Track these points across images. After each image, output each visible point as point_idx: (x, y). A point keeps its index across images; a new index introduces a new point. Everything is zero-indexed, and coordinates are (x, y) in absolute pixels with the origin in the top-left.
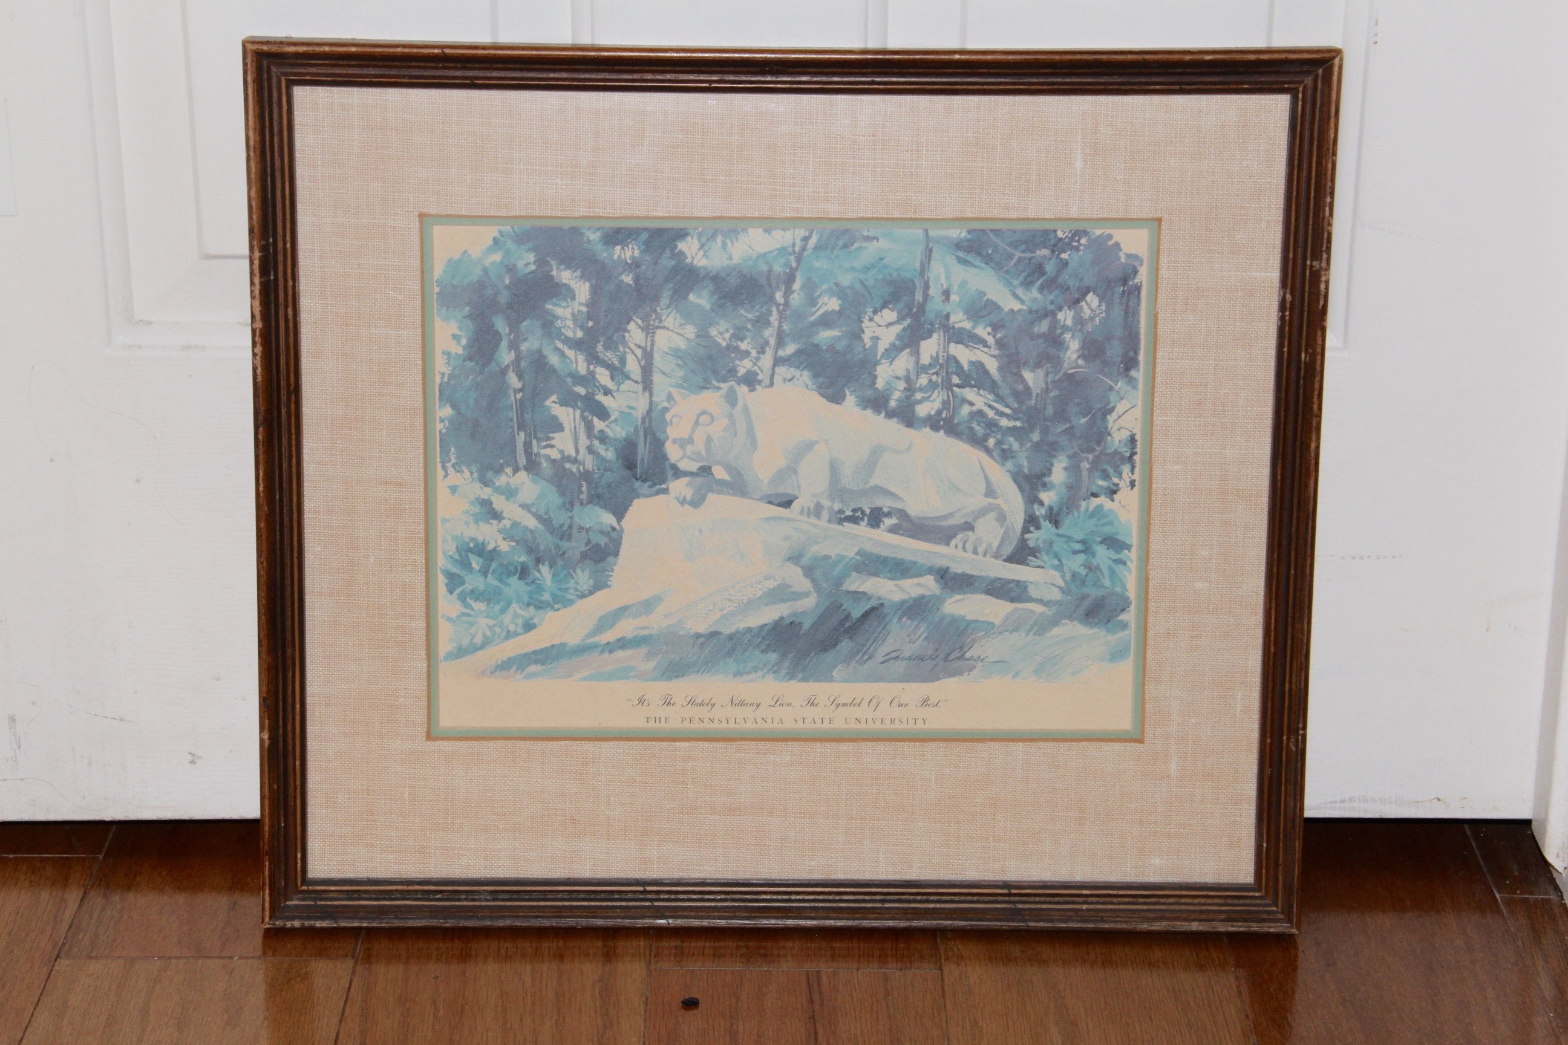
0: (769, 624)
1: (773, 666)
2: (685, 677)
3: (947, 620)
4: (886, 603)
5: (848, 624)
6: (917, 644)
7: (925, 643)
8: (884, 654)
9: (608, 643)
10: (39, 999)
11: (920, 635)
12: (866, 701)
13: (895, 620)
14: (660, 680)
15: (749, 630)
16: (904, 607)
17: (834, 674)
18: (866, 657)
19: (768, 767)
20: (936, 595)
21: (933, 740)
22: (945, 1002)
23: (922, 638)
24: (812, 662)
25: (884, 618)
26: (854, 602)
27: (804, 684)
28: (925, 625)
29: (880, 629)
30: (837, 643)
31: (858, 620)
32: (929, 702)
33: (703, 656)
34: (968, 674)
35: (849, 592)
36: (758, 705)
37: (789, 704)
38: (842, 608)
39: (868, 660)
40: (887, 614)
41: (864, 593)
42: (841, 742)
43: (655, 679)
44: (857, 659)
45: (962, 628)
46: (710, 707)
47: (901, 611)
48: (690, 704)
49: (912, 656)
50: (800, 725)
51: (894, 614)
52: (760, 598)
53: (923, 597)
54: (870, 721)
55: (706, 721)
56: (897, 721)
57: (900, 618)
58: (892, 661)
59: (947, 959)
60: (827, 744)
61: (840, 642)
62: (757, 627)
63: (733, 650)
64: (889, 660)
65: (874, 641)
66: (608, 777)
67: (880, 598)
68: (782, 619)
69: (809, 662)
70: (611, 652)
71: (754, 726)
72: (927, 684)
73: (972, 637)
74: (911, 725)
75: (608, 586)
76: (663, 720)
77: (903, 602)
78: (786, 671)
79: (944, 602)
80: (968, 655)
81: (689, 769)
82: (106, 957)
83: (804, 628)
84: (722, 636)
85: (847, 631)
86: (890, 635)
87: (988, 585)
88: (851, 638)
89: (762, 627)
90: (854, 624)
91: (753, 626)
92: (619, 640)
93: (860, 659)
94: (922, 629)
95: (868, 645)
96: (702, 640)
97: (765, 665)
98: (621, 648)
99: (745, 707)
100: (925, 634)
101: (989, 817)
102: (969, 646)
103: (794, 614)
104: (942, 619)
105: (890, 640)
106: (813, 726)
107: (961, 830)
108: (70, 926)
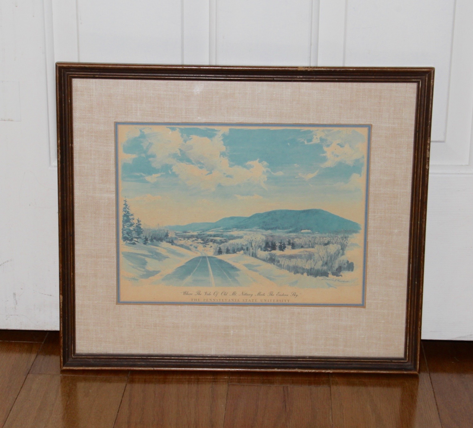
10: (22, 386)
22: (331, 397)
59: (333, 384)
82: (45, 374)
108: (33, 364)
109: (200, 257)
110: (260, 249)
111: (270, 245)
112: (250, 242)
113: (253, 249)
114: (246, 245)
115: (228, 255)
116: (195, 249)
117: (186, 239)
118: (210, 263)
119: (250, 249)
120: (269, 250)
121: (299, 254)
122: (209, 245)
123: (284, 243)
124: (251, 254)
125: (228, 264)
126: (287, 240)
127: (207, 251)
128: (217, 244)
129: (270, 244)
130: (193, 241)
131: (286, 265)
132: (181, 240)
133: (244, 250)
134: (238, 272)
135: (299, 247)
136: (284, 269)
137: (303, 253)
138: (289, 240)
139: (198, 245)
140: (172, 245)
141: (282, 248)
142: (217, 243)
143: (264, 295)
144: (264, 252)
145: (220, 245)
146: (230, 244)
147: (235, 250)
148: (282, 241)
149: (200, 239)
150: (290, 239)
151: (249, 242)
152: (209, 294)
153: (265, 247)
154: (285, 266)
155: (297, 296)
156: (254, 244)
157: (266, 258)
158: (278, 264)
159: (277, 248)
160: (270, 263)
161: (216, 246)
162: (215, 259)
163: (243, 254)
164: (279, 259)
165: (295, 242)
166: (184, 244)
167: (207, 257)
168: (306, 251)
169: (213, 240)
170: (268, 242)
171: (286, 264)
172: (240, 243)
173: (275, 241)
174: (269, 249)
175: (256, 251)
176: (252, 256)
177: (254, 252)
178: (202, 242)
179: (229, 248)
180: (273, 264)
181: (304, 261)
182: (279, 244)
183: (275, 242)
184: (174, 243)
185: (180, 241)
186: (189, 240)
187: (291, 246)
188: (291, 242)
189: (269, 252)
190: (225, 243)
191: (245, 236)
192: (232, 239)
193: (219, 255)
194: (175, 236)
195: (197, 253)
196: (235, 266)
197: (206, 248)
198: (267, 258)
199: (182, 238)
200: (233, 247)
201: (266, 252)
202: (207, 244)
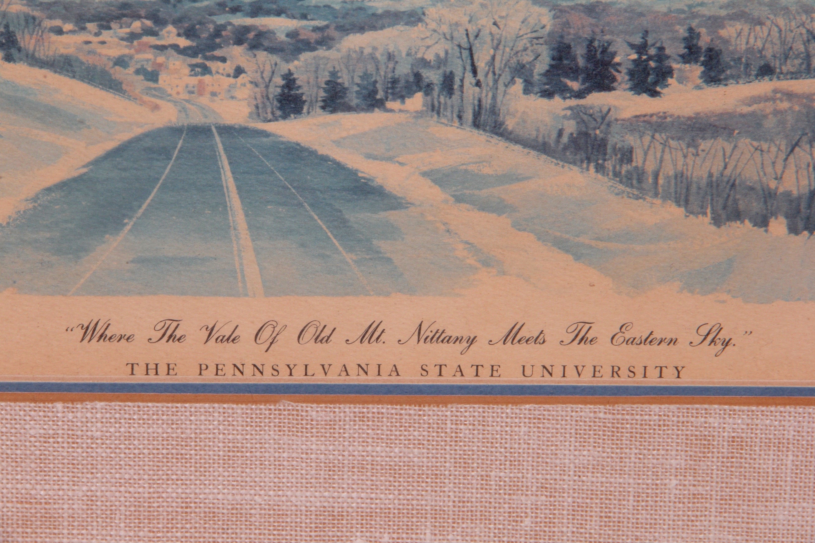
109: (176, 131)
110: (519, 84)
111: (581, 62)
112: (466, 46)
113: (478, 84)
114: (441, 62)
115: (334, 117)
116: (140, 83)
117: (92, 26)
118: (229, 158)
119: (462, 86)
120: (570, 90)
121: (746, 109)
122: (223, 60)
123: (661, 49)
124: (469, 116)
125: (339, 167)
126: (682, 31)
127: (214, 94)
128: (275, 58)
129: (580, 52)
130: (133, 37)
131: (671, 173)
132: (59, 31)
133: (428, 89)
134: (393, 216)
135: (748, 75)
136: (656, 195)
137: (769, 107)
138: (691, 30)
139: (161, 59)
140: (9, 58)
141: (651, 79)
142: (272, 50)
143: (539, 339)
144: (544, 102)
145: (287, 61)
146: (349, 57)
147: (375, 92)
148: (650, 41)
149: (170, 28)
150: (694, 23)
151: (459, 46)
152: (231, 339)
153: (547, 74)
154: (661, 181)
155: (726, 343)
156: (488, 58)
157: (554, 135)
158: (625, 168)
159: (622, 77)
160: (574, 163)
161: (268, 68)
162: (265, 140)
163: (419, 115)
164: (631, 140)
165: (726, 42)
166: (82, 58)
167: (214, 130)
168: (790, 96)
169: (251, 35)
170: (569, 47)
171: (669, 170)
172: (404, 54)
173: (607, 37)
174: (575, 85)
175: (494, 97)
176: (476, 124)
177: (487, 102)
178: (183, 42)
179: (344, 79)
180: (592, 166)
181: (774, 149)
182: (635, 56)
183: (609, 43)
184: (19, 50)
185: (54, 37)
186: (106, 35)
187: (703, 64)
188: (704, 41)
189: (573, 102)
190: (321, 52)
191: (432, 12)
192: (361, 29)
193: (285, 117)
194: (26, 9)
195: (156, 107)
196: (379, 181)
197: (207, 78)
198: (560, 133)
199: (65, 19)
200: (365, 76)
201: (557, 99)
202: (217, 53)
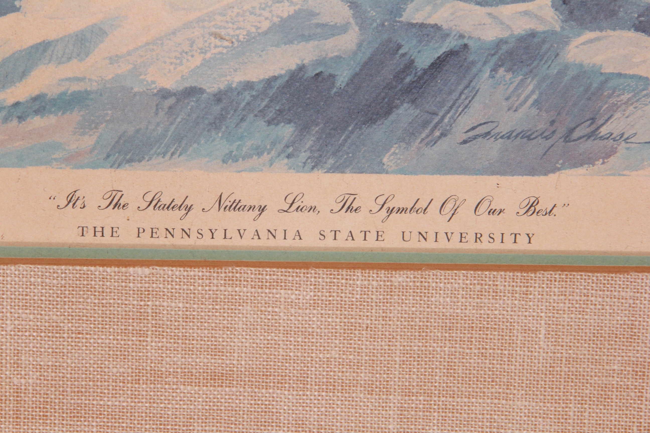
0: (281, 76)
1: (287, 146)
2: (143, 163)
3: (571, 73)
4: (471, 43)
5: (408, 79)
6: (522, 110)
7: (534, 111)
8: (468, 128)
9: (17, 104)
11: (528, 97)
12: (436, 205)
13: (487, 73)
14: (103, 167)
15: (249, 86)
16: (501, 52)
17: (385, 160)
18: (437, 133)
19: (276, 310)
20: (554, 33)
21: (545, 268)
23: (531, 101)
24: (349, 141)
25: (468, 69)
26: (420, 41)
27: (338, 176)
28: (535, 82)
29: (461, 87)
30: (392, 108)
31: (425, 72)
32: (538, 208)
33: (173, 128)
34: (603, 163)
35: (413, 25)
36: (262, 209)
37: (312, 209)
38: (401, 51)
39: (440, 137)
40: (473, 63)
41: (437, 27)
42: (396, 269)
43: (94, 166)
44: (423, 135)
45: (595, 85)
46: (183, 212)
47: (496, 58)
48: (112, 206)
49: (513, 131)
50: (329, 242)
51: (485, 63)
52: (266, 33)
53: (533, 34)
54: (442, 237)
55: (178, 233)
56: (485, 238)
57: (494, 70)
58: (480, 139)
60: (373, 273)
61: (397, 107)
62: (260, 82)
63: (222, 118)
64: (475, 138)
65: (451, 107)
66: (16, 322)
67: (462, 36)
68: (302, 68)
69: (345, 141)
70: (21, 118)
71: (256, 243)
72: (536, 179)
73: (611, 101)
74: (509, 245)
75: (16, 9)
76: (107, 232)
77: (500, 43)
78: (308, 154)
79: (567, 43)
80: (604, 131)
81: (150, 311)
83: (338, 84)
84: (205, 95)
85: (408, 90)
86: (477, 98)
87: (639, 16)
88: (413, 101)
89: (270, 81)
90: (420, 78)
91: (254, 80)
92: (35, 99)
93: (427, 136)
94: (531, 87)
95: (441, 114)
96: (171, 101)
97: (274, 144)
98: (37, 112)
99: (246, 212)
100: (535, 97)
101: (633, 394)
102: (606, 117)
103: (320, 62)
104: (561, 73)
105: (476, 105)
106: (350, 244)
107: (586, 414)
